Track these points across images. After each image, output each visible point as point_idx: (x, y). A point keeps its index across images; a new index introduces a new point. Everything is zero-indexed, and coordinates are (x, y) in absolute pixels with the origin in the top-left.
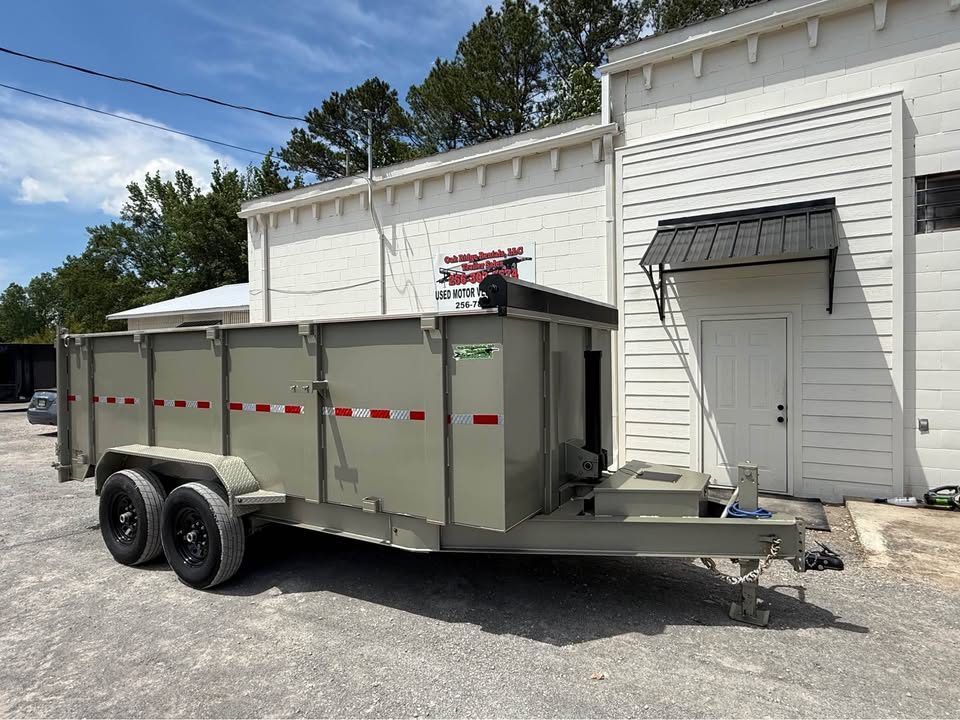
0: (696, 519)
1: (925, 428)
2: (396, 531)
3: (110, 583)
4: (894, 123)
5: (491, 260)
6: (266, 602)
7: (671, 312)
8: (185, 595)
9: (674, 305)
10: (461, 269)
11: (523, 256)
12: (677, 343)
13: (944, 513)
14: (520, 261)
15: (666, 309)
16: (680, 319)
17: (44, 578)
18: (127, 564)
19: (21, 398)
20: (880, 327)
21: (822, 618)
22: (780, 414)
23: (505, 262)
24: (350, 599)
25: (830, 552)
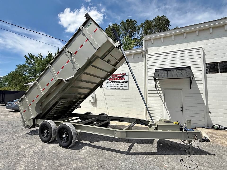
0: (179, 131)
1: (210, 113)
2: (116, 134)
3: (43, 147)
4: (201, 53)
5: (119, 76)
6: (83, 151)
7: (158, 88)
8: (63, 150)
9: (159, 86)
10: (112, 77)
11: (126, 75)
12: (159, 94)
13: (216, 130)
14: (125, 76)
15: (157, 87)
16: (160, 89)
17: (26, 146)
18: (45, 143)
19: (1, 103)
20: (201, 92)
21: (204, 153)
22: (181, 109)
23: (122, 76)
24: (102, 150)
25: (207, 138)
